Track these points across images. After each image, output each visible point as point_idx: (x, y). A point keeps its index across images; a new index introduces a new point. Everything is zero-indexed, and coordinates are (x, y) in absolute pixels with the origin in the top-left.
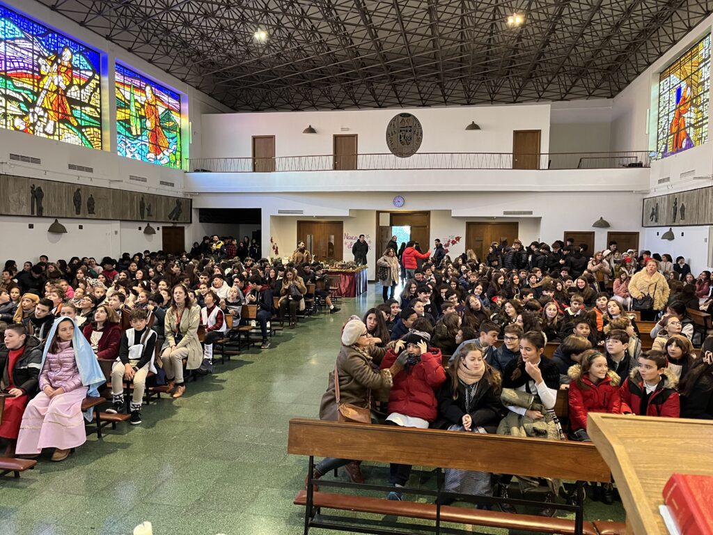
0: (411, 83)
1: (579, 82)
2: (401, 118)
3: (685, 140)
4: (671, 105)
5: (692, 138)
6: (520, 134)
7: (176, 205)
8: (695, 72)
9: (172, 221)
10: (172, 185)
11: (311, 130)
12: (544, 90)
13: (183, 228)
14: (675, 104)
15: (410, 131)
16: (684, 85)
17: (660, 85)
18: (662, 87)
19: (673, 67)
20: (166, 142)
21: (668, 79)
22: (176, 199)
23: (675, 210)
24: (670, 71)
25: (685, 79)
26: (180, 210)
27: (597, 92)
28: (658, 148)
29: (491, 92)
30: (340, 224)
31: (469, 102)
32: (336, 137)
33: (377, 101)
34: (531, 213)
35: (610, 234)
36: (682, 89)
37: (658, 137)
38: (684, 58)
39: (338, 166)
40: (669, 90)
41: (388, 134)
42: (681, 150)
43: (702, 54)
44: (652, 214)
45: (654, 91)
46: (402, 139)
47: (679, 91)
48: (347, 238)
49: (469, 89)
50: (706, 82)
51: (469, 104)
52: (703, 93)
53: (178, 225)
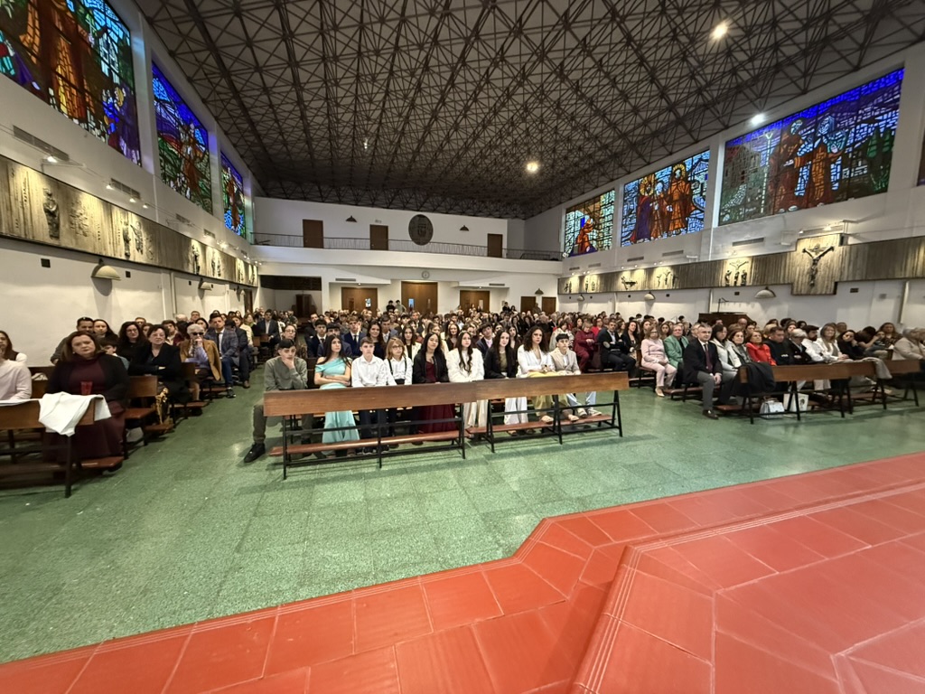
2: (418, 218)
3: (589, 247)
5: (595, 246)
11: (351, 220)
13: (251, 291)
14: (579, 227)
15: (425, 227)
16: (587, 217)
18: (568, 217)
19: (578, 207)
21: (573, 213)
24: (575, 208)
30: (376, 289)
31: (462, 213)
34: (503, 285)
35: (543, 298)
36: (586, 219)
37: (565, 245)
38: (588, 202)
39: (374, 246)
40: (574, 219)
41: (410, 228)
42: (586, 253)
44: (567, 287)
46: (420, 232)
50: (606, 217)
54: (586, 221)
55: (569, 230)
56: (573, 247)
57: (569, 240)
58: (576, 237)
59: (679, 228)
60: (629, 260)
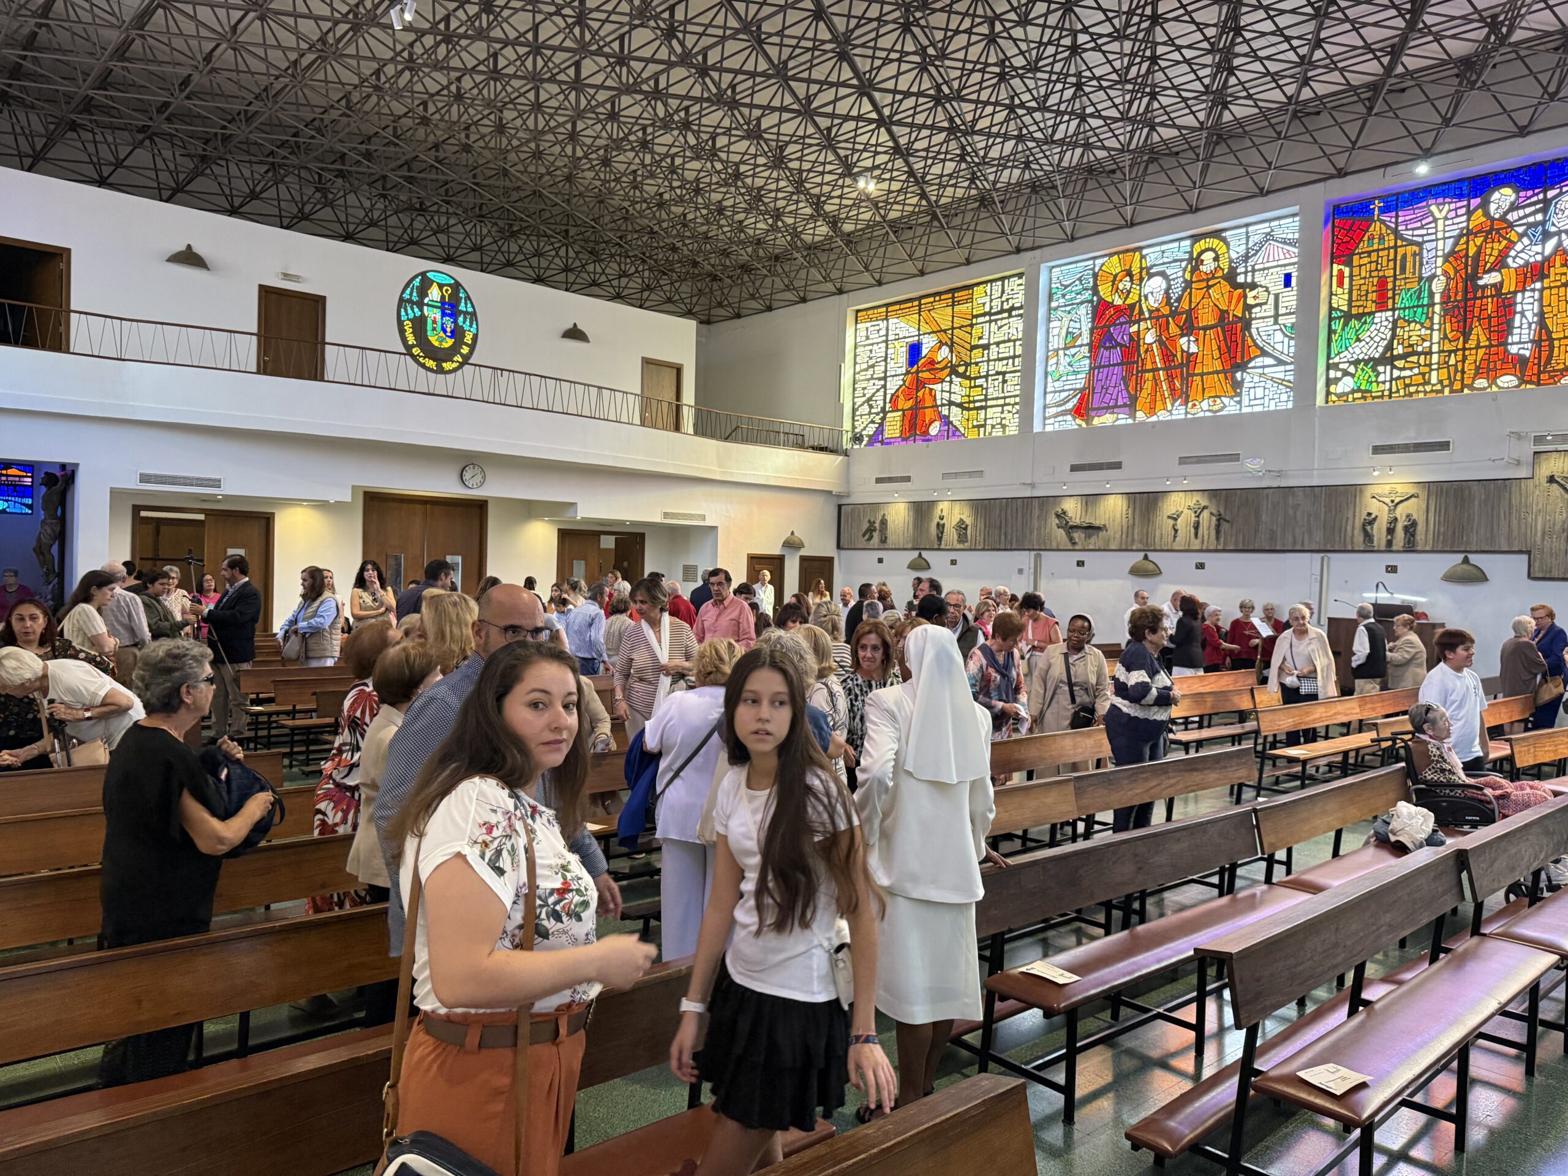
3: (937, 424)
4: (893, 365)
5: (957, 423)
6: (651, 367)
11: (189, 258)
14: (903, 365)
16: (929, 341)
17: (855, 328)
18: (861, 332)
19: (896, 307)
21: (883, 325)
24: (887, 312)
25: (933, 333)
28: (853, 428)
32: (266, 292)
34: (703, 518)
35: (803, 559)
36: (925, 346)
37: (854, 410)
38: (931, 300)
42: (928, 438)
43: (983, 304)
44: (870, 530)
47: (915, 347)
50: (993, 347)
52: (986, 362)
54: (924, 352)
55: (866, 370)
56: (883, 419)
57: (870, 399)
58: (890, 392)
60: (1077, 468)
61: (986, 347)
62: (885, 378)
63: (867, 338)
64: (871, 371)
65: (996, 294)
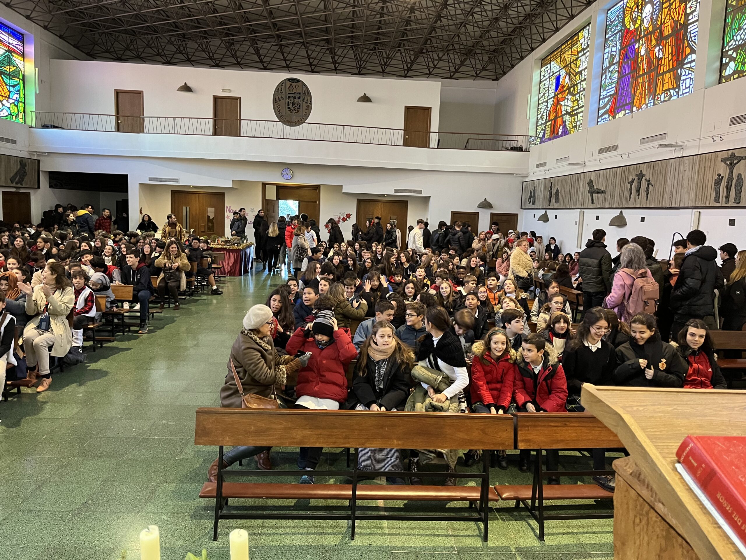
0: (299, 46)
1: (467, 62)
2: (289, 83)
3: (561, 127)
4: (550, 92)
5: (567, 125)
6: (412, 110)
7: (19, 166)
8: (574, 60)
9: (14, 185)
10: (14, 142)
11: (186, 88)
12: (435, 67)
13: (30, 193)
14: (554, 91)
15: (299, 98)
16: (563, 73)
17: (541, 71)
18: (542, 74)
19: (554, 54)
20: (6, 90)
21: (549, 66)
22: (19, 159)
23: (551, 193)
24: (551, 58)
25: (564, 67)
26: (25, 172)
27: (484, 73)
28: (537, 133)
29: (383, 63)
30: (222, 195)
31: (360, 72)
32: (216, 99)
33: (262, 62)
34: (420, 192)
35: (492, 215)
36: (561, 77)
37: (537, 122)
38: (565, 46)
39: (218, 130)
40: (549, 77)
41: (275, 100)
42: (557, 136)
43: (582, 43)
44: (531, 197)
45: (536, 78)
46: (290, 106)
47: (558, 79)
48: (230, 212)
49: (361, 58)
50: (583, 72)
51: (359, 74)
52: (580, 82)
53: (22, 191)
54: (561, 80)
55: (542, 97)
56: (545, 127)
57: (542, 115)
58: (549, 109)
59: (668, 90)
60: (601, 151)
61: (580, 73)
62: (547, 101)
63: (544, 77)
64: (543, 98)
65: (587, 35)
